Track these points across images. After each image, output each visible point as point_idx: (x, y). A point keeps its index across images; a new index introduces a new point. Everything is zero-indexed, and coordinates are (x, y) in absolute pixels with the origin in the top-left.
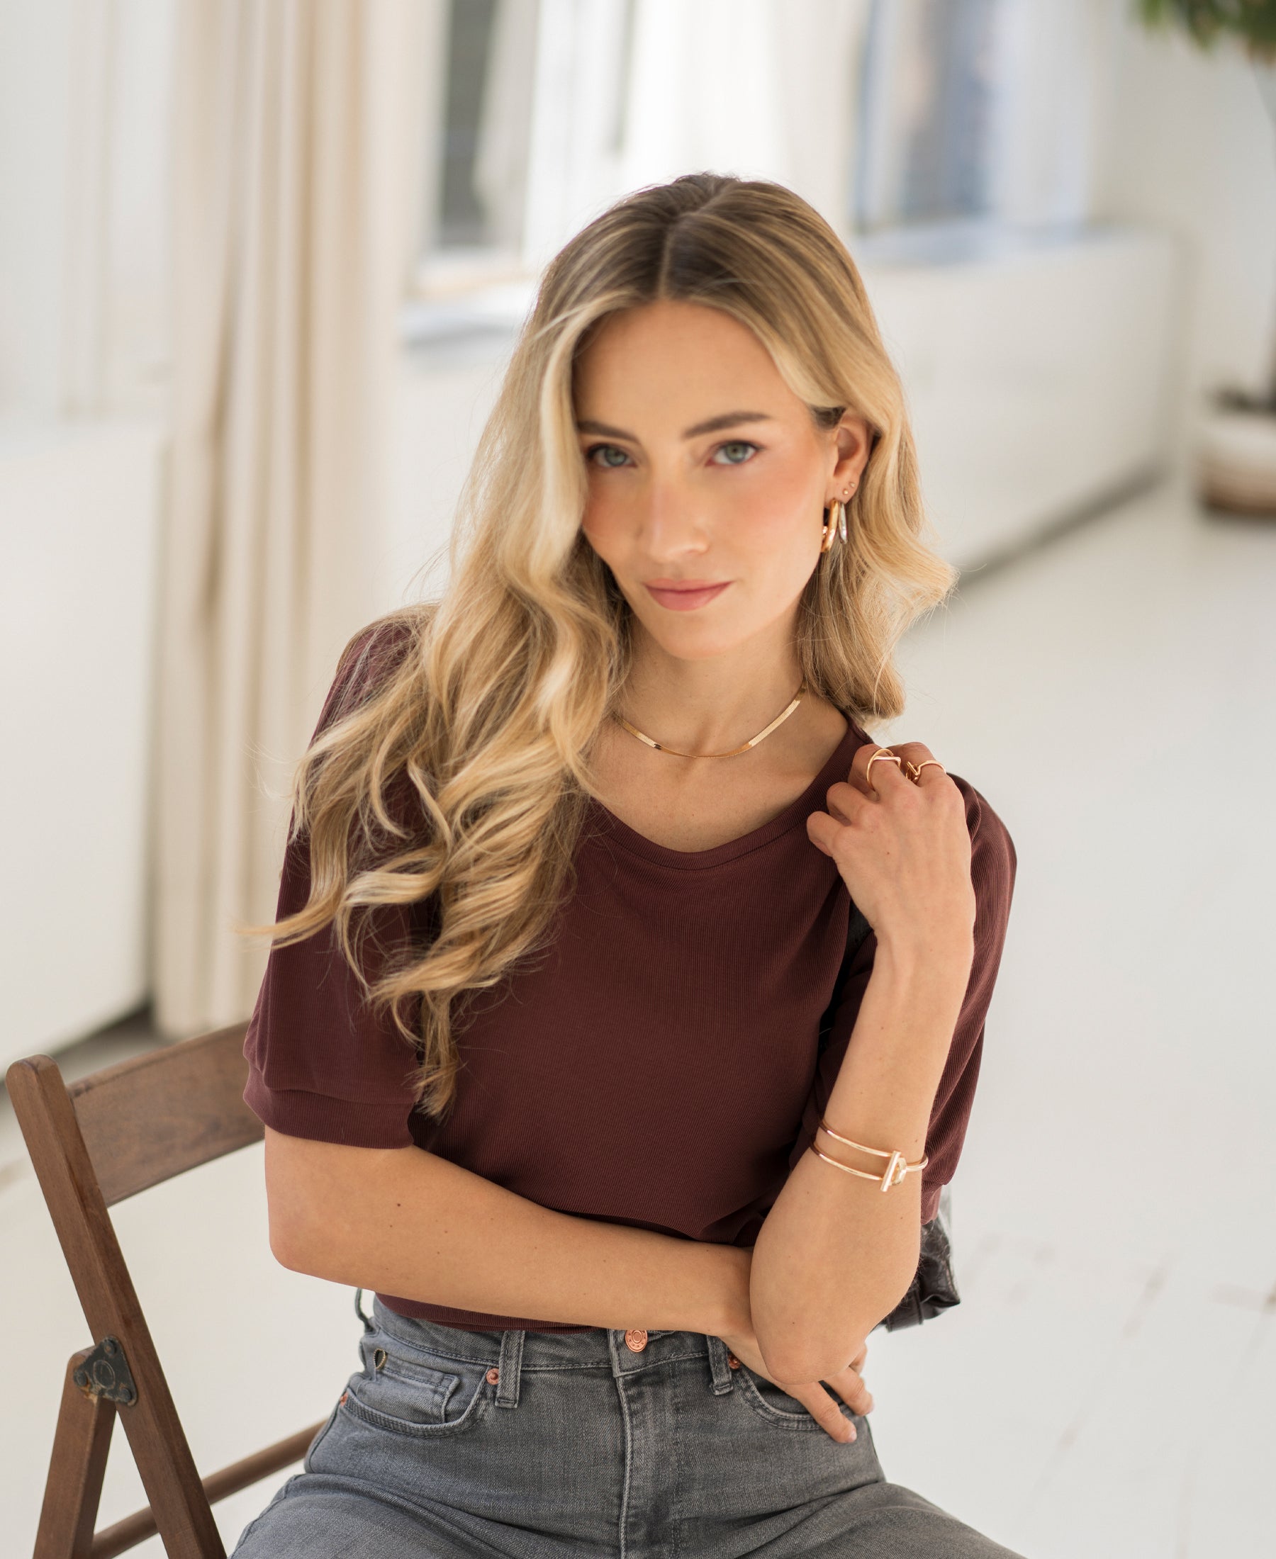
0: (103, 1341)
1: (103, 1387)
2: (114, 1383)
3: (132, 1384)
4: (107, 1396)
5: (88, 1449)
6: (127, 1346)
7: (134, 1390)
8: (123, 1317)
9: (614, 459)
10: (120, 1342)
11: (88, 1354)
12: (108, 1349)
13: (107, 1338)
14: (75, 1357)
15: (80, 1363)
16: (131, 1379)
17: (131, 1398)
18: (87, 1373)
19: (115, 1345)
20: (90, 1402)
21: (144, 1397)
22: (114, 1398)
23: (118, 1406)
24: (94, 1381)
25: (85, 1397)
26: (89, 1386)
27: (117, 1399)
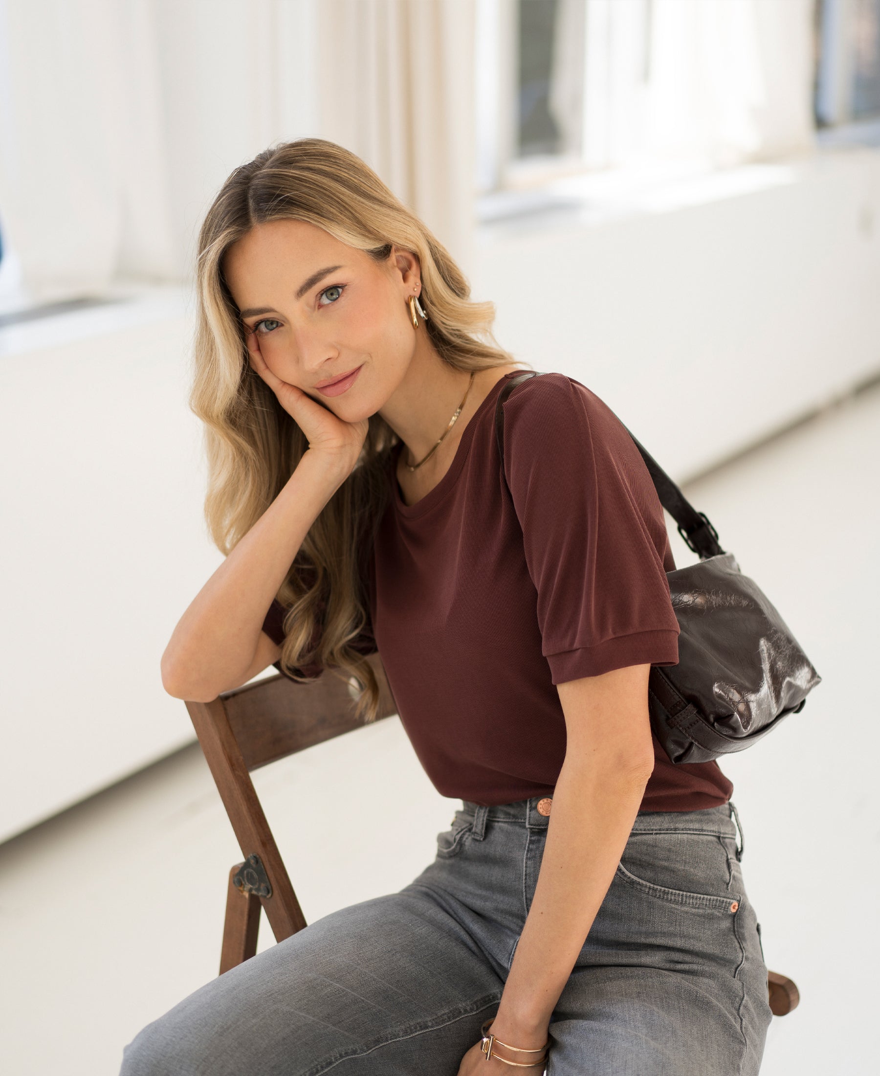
0: (249, 857)
1: (251, 886)
2: (258, 884)
3: (268, 884)
4: (254, 892)
5: (245, 927)
6: (264, 860)
7: (270, 888)
8: (261, 841)
9: (270, 327)
10: (260, 857)
11: (240, 866)
12: (252, 861)
13: (252, 855)
14: (233, 869)
15: (237, 871)
16: (267, 880)
17: (268, 892)
18: (241, 878)
19: (257, 860)
20: (243, 897)
21: (276, 892)
22: (258, 893)
23: (261, 899)
24: (245, 883)
25: (241, 894)
26: (243, 886)
27: (260, 894)
